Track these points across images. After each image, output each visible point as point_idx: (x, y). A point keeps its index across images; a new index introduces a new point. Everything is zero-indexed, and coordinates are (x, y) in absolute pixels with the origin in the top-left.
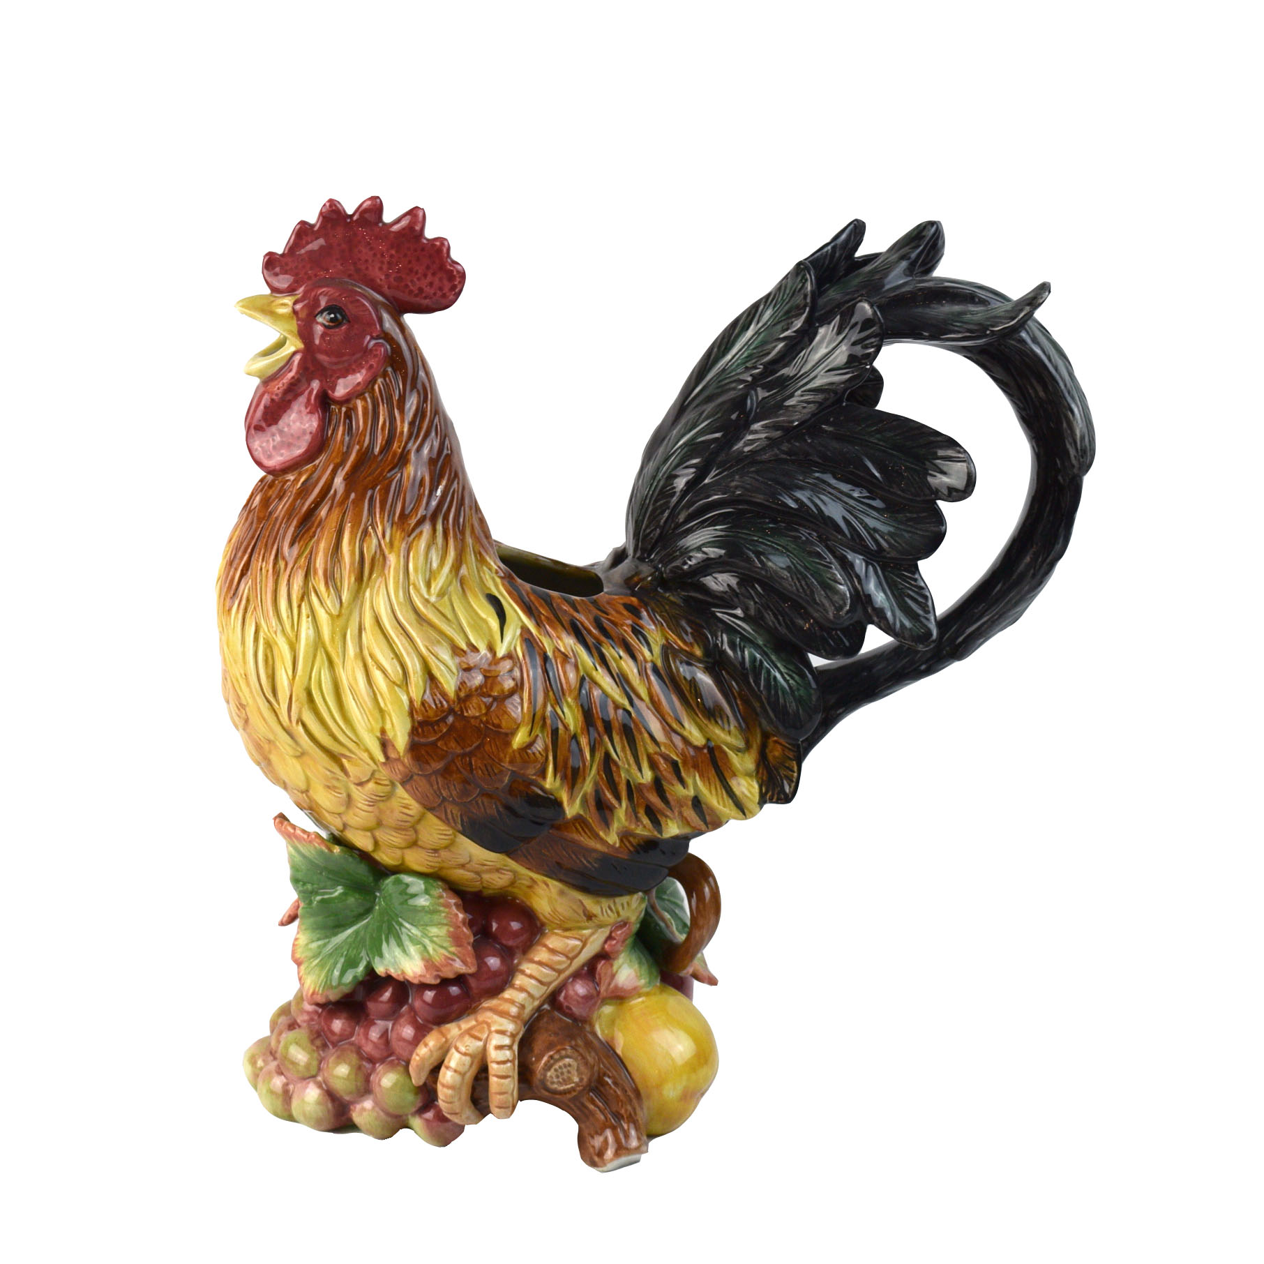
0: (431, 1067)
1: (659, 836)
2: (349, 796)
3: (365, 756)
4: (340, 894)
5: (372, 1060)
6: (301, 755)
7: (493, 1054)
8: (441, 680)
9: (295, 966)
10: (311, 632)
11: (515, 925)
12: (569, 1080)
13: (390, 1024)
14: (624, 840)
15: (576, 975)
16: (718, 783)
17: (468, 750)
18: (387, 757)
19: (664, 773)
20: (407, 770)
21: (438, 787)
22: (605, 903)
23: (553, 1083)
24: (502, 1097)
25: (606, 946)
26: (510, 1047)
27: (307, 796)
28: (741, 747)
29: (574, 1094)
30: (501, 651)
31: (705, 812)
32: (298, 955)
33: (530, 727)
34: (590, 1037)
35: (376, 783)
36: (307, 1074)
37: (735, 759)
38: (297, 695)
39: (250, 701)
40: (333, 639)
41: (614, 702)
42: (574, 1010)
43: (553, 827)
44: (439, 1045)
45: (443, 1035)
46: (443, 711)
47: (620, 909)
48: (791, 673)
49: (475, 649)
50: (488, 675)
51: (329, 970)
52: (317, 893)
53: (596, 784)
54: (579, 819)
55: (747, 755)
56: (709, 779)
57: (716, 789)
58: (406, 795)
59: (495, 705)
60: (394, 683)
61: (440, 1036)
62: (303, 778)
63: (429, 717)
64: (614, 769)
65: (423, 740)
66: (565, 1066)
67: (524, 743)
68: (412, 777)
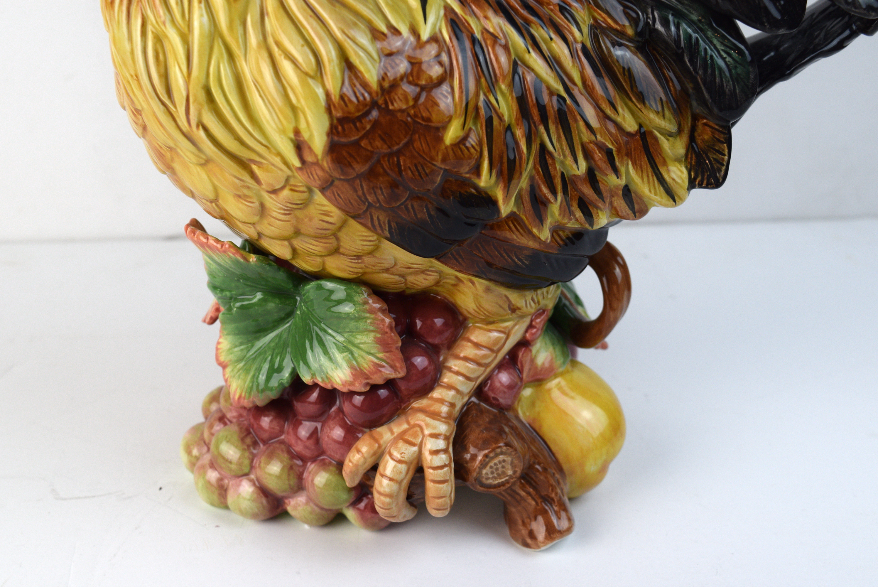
0: (365, 471)
1: (590, 228)
2: (262, 205)
3: (277, 161)
4: (260, 300)
5: (304, 460)
6: (206, 163)
7: (429, 459)
8: (362, 68)
9: (220, 369)
10: (205, 18)
11: (439, 322)
12: (504, 473)
13: (319, 425)
14: (555, 235)
15: (501, 367)
16: (650, 170)
17: (395, 148)
18: (303, 161)
19: (599, 163)
20: (328, 176)
21: (364, 193)
22: (529, 295)
23: (488, 479)
24: (440, 500)
25: (527, 335)
26: (445, 451)
27: (217, 205)
28: (674, 131)
29: (508, 486)
30: (425, 34)
31: (635, 201)
32: (222, 358)
33: (462, 119)
34: (515, 422)
35: (291, 190)
36: (241, 473)
37: (665, 144)
38: (195, 96)
39: (145, 106)
40: (231, 27)
41: (548, 88)
42: (501, 400)
43: (485, 227)
44: (372, 452)
45: (376, 440)
46: (365, 105)
47: (540, 298)
48: (728, 50)
49: (396, 32)
50: (413, 61)
51: (254, 376)
52: (236, 300)
53: (532, 178)
54: (513, 217)
55: (678, 138)
56: (641, 167)
57: (648, 176)
58: (325, 201)
59: (424, 95)
60: (306, 74)
61: (372, 441)
62: (210, 188)
63: (349, 113)
64: (550, 161)
65: (343, 140)
66: (500, 462)
67: (457, 137)
68: (333, 182)
